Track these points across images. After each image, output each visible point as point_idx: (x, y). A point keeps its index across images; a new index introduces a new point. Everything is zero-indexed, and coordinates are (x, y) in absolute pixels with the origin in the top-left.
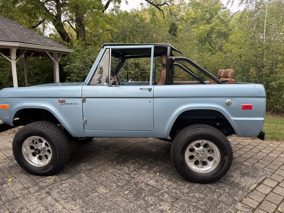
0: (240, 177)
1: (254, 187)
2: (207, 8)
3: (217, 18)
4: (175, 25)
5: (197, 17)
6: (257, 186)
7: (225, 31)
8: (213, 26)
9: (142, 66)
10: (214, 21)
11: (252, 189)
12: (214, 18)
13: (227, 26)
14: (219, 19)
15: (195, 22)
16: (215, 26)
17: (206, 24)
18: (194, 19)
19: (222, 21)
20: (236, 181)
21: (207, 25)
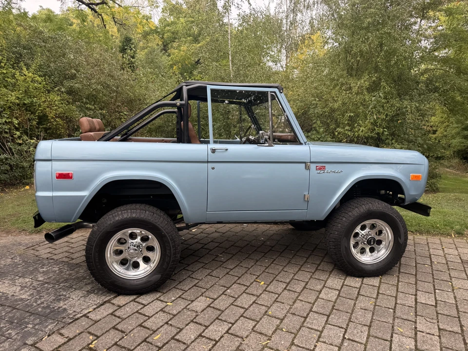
0: (81, 297)
1: (86, 312)
2: (193, 18)
4: (130, 40)
5: (178, 31)
6: (94, 309)
9: (40, 109)
11: (81, 315)
15: (175, 38)
17: (193, 43)
18: (173, 33)
20: (64, 307)
21: (194, 45)
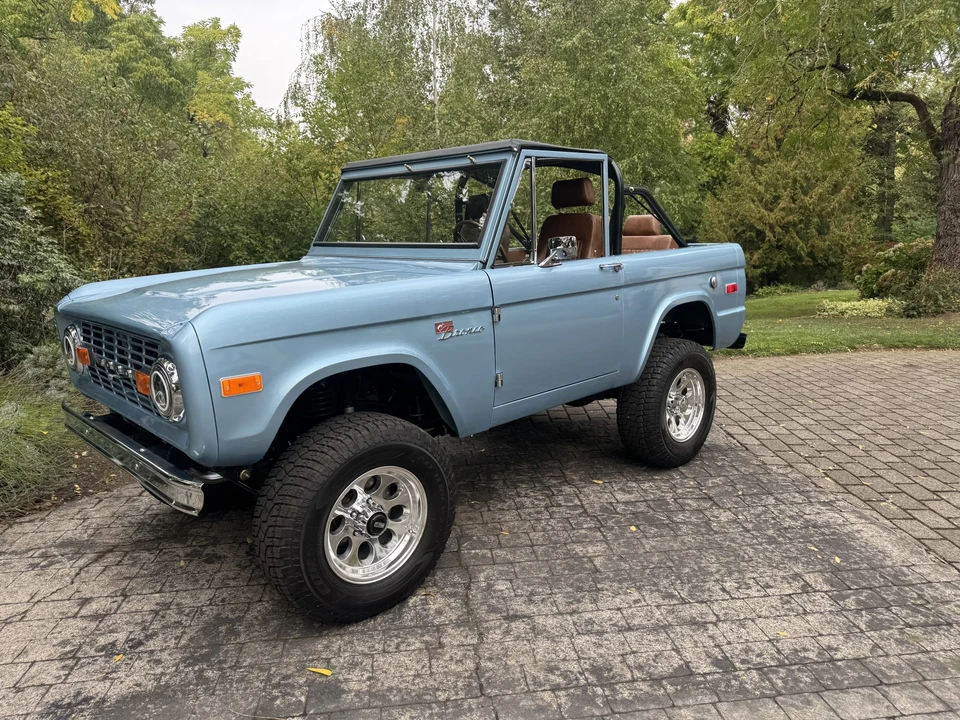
3: (131, 30)
7: (171, 84)
8: (123, 58)
10: (122, 40)
12: (118, 29)
13: (169, 63)
14: (139, 36)
16: (130, 58)
19: (149, 43)
